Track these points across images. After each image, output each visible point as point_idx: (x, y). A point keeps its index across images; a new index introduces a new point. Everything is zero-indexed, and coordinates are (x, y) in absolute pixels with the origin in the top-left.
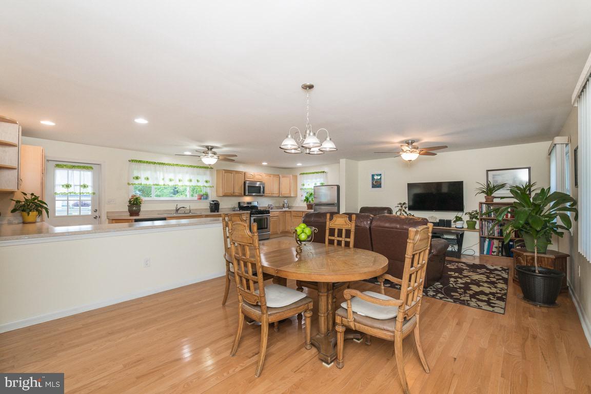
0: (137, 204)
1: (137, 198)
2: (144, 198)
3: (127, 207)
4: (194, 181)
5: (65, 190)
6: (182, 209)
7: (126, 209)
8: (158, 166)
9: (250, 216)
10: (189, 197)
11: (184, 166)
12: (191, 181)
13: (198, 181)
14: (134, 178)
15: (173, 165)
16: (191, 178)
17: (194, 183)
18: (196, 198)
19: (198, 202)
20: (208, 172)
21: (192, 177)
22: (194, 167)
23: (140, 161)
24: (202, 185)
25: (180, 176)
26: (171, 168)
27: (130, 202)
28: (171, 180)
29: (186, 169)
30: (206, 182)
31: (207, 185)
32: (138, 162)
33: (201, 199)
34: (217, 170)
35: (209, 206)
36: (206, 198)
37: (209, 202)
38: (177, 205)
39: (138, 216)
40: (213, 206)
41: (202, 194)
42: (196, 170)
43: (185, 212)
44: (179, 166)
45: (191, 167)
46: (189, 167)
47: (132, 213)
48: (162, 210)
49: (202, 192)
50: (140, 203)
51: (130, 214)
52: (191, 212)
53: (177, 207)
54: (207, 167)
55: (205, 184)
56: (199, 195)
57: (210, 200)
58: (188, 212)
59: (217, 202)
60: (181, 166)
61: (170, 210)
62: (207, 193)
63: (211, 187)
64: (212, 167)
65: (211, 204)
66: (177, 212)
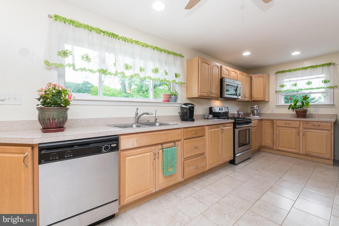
1: (59, 93)
4: (161, 71)
6: (145, 115)
8: (106, 37)
9: (234, 128)
12: (156, 71)
16: (157, 67)
17: (160, 75)
18: (161, 99)
19: (164, 104)
20: (178, 61)
21: (158, 65)
24: (171, 80)
25: (139, 63)
26: (129, 47)
28: (127, 67)
29: (149, 51)
30: (176, 75)
31: (177, 80)
32: (67, 23)
33: (169, 101)
34: (187, 61)
35: (179, 113)
36: (176, 100)
37: (180, 105)
38: (137, 110)
39: (63, 131)
40: (185, 111)
41: (170, 93)
42: (164, 55)
43: (148, 121)
44: (140, 45)
45: (156, 50)
46: (153, 49)
47: (44, 125)
48: (114, 118)
49: (170, 90)
50: (67, 103)
51: (43, 128)
52: (157, 121)
53: (137, 113)
54: (177, 54)
55: (175, 78)
56: (166, 95)
57: (180, 102)
58: (153, 121)
59: (190, 106)
60: (143, 46)
61: (127, 118)
62: (176, 92)
63: (182, 84)
64: (183, 55)
65: (182, 108)
66: (138, 121)
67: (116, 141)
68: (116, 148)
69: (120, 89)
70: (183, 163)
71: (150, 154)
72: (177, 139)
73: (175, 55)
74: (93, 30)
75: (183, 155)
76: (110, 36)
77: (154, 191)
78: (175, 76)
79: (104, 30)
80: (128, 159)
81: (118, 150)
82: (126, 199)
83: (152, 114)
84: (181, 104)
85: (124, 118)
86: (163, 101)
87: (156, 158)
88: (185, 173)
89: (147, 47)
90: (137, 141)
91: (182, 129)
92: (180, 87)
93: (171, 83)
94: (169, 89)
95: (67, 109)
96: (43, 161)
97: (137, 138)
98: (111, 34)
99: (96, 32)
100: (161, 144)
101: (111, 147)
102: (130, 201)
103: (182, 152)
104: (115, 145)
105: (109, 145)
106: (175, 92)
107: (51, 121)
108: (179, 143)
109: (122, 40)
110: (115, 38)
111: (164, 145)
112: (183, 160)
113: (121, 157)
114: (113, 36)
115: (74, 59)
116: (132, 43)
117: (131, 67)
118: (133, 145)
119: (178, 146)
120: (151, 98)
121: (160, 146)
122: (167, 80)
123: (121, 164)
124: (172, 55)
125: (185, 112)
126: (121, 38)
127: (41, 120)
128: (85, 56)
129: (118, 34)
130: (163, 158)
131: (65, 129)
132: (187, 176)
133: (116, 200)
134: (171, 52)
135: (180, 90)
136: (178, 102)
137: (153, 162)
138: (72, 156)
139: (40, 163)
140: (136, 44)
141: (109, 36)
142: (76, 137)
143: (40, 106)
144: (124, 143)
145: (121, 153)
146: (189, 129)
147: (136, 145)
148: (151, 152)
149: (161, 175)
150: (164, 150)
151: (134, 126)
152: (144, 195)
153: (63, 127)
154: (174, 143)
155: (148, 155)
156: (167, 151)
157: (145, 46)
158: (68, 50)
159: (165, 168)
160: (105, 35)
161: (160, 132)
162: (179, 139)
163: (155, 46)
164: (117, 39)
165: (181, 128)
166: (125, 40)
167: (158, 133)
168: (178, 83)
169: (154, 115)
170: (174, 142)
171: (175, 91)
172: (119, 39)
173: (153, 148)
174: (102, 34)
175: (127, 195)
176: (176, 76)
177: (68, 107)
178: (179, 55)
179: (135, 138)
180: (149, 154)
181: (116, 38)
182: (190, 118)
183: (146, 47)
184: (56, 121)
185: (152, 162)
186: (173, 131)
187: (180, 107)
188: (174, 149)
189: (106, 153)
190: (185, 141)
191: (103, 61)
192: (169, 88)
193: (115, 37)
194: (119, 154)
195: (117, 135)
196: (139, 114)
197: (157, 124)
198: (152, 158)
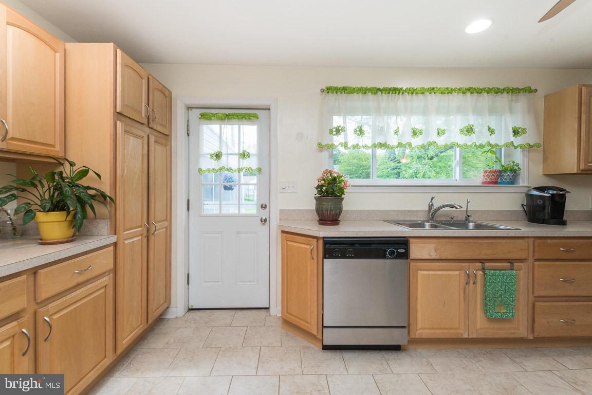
0: (333, 194)
1: (334, 179)
2: (351, 181)
3: (315, 201)
4: (480, 130)
5: (214, 164)
7: (312, 205)
8: (385, 96)
10: (456, 177)
11: (450, 91)
12: (469, 130)
13: (491, 131)
14: (331, 132)
15: (423, 92)
16: (471, 123)
17: (478, 137)
18: (478, 179)
19: (487, 190)
20: (521, 103)
21: (472, 120)
22: (479, 91)
23: (344, 90)
24: (502, 143)
25: (439, 122)
26: (417, 101)
27: (320, 188)
29: (456, 100)
30: (514, 132)
31: (518, 141)
32: (339, 93)
33: (496, 183)
34: (545, 97)
35: (522, 205)
36: (513, 181)
37: (525, 190)
38: (432, 199)
39: (337, 224)
40: (540, 202)
41: (498, 168)
42: (486, 99)
43: (452, 218)
44: (437, 94)
45: (470, 93)
46: (464, 93)
47: (322, 216)
48: (394, 211)
49: (500, 161)
50: (342, 191)
51: (320, 220)
52: (471, 219)
53: (432, 205)
54: (518, 89)
55: (512, 138)
56: (491, 171)
57: (526, 184)
58: (462, 217)
59: (555, 192)
60: (442, 93)
61: (413, 211)
62: (515, 164)
63: (530, 146)
64: (533, 88)
65: (530, 197)
66: (433, 218)
67: (404, 245)
68: (405, 255)
69: (385, 156)
70: (531, 305)
71: (459, 274)
72: (517, 257)
73: (512, 93)
74: (367, 92)
75: (533, 290)
76: (391, 93)
77: (466, 336)
78: (511, 133)
79: (381, 88)
80: (422, 274)
81: (408, 259)
82: (418, 332)
83: (461, 207)
84: (528, 187)
85: (409, 211)
86: (483, 183)
87: (471, 282)
88: (536, 325)
89: (451, 94)
90: (436, 250)
91: (532, 240)
92: (526, 153)
93: (503, 149)
94: (498, 160)
95: (343, 199)
96: (327, 256)
97: (435, 245)
98: (392, 89)
99: (372, 94)
100: (482, 261)
101: (397, 252)
102: (423, 336)
103: (531, 282)
104: (404, 251)
105: (395, 249)
106: (512, 164)
107: (329, 212)
108: (522, 264)
109: (408, 93)
110: (397, 94)
111: (487, 264)
112: (531, 298)
113: (411, 269)
114: (394, 92)
115: (346, 136)
116: (423, 93)
117: (421, 132)
118: (430, 255)
119: (520, 270)
120: (457, 177)
121: (479, 265)
122: (493, 144)
123: (411, 279)
124: (505, 93)
125: (538, 205)
126: (406, 92)
127: (319, 211)
128: (358, 129)
129: (401, 87)
130: (485, 286)
131: (340, 223)
132: (540, 332)
133: (404, 327)
134: (504, 89)
135: (526, 160)
136: (521, 184)
137: (465, 289)
138: (353, 255)
139: (324, 257)
140: (430, 93)
141: (389, 93)
142: (357, 234)
143: (317, 195)
144: (416, 250)
145: (411, 264)
146: (549, 241)
147: (434, 256)
148: (461, 270)
149: (479, 313)
150: (487, 272)
151: (427, 225)
152: (448, 336)
153: (338, 220)
154: (511, 263)
155: (455, 275)
156: (493, 274)
157: (446, 92)
158: (340, 126)
159: (489, 304)
160: (383, 94)
161: (480, 241)
162: (523, 257)
163: (467, 87)
164: (401, 93)
165: (528, 237)
166: (412, 91)
167: (475, 241)
168: (521, 147)
169: (464, 208)
170: (511, 261)
171: (514, 162)
172: (403, 93)
173: (465, 265)
174: (379, 93)
175: (419, 327)
176: (516, 132)
177: (343, 196)
178: (522, 89)
179: (433, 245)
180: (457, 273)
181: (399, 94)
182: (553, 218)
183: (448, 93)
184: (334, 212)
185: (462, 287)
186: (508, 241)
187: (524, 195)
188: (510, 274)
189: (391, 259)
190: (537, 263)
191: (381, 131)
192: (496, 157)
193: (397, 92)
194: (408, 264)
195: (405, 237)
196: (435, 207)
197: (471, 225)
198: (463, 280)
